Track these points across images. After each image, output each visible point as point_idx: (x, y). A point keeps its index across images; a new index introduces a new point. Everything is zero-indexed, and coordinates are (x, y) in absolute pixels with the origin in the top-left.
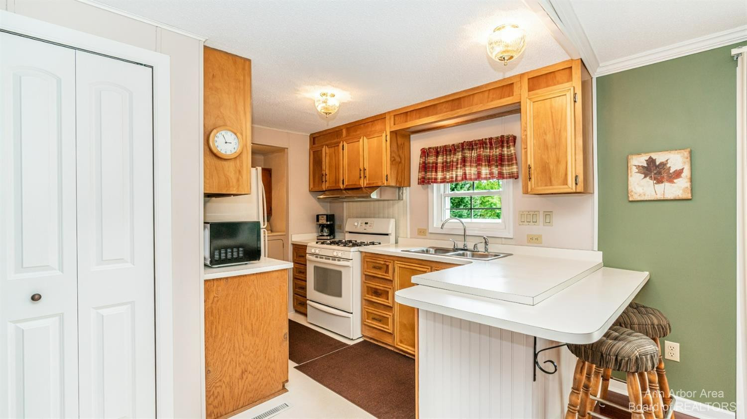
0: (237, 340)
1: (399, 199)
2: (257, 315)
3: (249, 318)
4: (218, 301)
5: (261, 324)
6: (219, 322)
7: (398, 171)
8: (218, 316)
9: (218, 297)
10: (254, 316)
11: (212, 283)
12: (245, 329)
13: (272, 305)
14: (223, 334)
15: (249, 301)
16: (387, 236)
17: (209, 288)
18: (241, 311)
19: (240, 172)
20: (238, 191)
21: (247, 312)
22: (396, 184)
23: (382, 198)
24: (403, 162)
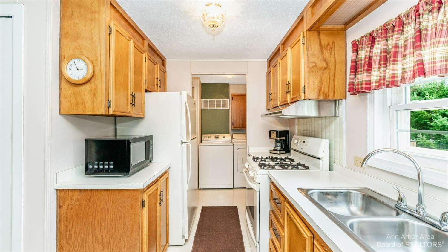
0: (88, 246)
1: (335, 115)
2: (108, 228)
3: (99, 230)
4: (72, 208)
5: (112, 238)
6: (72, 228)
7: (321, 80)
8: (71, 221)
9: (72, 205)
10: (105, 228)
11: (68, 192)
12: (96, 239)
13: (122, 222)
14: (76, 239)
15: (99, 214)
16: (319, 160)
17: (64, 196)
18: (92, 221)
19: (94, 95)
20: (93, 112)
21: (98, 223)
22: (319, 96)
23: (322, 115)
24: (332, 66)
